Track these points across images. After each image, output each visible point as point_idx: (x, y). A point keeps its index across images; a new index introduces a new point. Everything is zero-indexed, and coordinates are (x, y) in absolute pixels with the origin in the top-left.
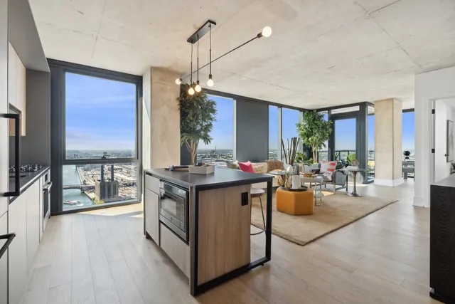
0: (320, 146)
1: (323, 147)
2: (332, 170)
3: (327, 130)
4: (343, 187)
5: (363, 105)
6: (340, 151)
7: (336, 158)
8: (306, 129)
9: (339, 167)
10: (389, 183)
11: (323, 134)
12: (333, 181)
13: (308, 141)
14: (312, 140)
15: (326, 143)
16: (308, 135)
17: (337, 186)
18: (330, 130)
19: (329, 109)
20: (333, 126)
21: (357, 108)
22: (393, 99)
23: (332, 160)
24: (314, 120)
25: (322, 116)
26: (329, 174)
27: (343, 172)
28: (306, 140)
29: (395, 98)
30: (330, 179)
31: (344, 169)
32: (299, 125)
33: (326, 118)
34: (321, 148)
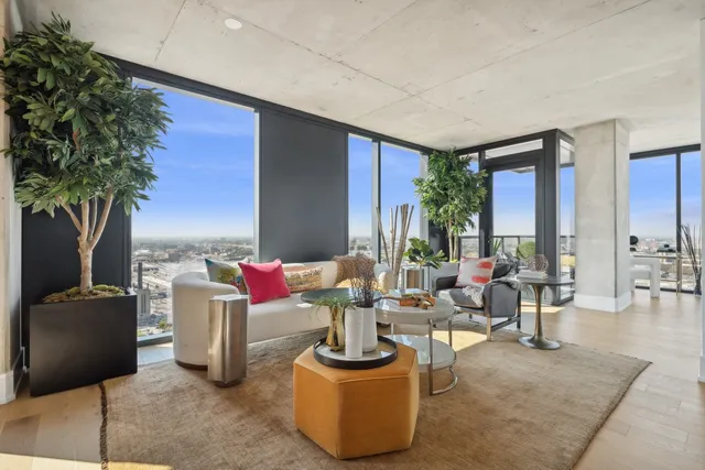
0: (462, 226)
1: (468, 227)
2: (484, 280)
3: (475, 190)
4: (509, 322)
5: (551, 137)
6: (503, 237)
7: (496, 250)
8: (433, 188)
9: (501, 271)
10: (608, 304)
11: (469, 200)
12: (486, 308)
13: (437, 215)
14: (446, 212)
15: (475, 218)
16: (437, 201)
17: (497, 321)
18: (483, 192)
19: (481, 149)
20: (488, 183)
21: (538, 145)
22: (613, 121)
23: (487, 254)
24: (450, 168)
25: (466, 162)
26: (477, 289)
27: (509, 285)
28: (433, 212)
29: (619, 120)
30: (478, 302)
31: (513, 278)
32: (420, 181)
33: (474, 167)
34: (464, 230)
